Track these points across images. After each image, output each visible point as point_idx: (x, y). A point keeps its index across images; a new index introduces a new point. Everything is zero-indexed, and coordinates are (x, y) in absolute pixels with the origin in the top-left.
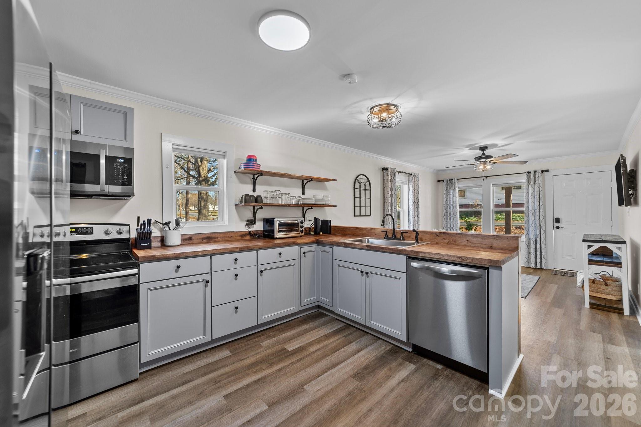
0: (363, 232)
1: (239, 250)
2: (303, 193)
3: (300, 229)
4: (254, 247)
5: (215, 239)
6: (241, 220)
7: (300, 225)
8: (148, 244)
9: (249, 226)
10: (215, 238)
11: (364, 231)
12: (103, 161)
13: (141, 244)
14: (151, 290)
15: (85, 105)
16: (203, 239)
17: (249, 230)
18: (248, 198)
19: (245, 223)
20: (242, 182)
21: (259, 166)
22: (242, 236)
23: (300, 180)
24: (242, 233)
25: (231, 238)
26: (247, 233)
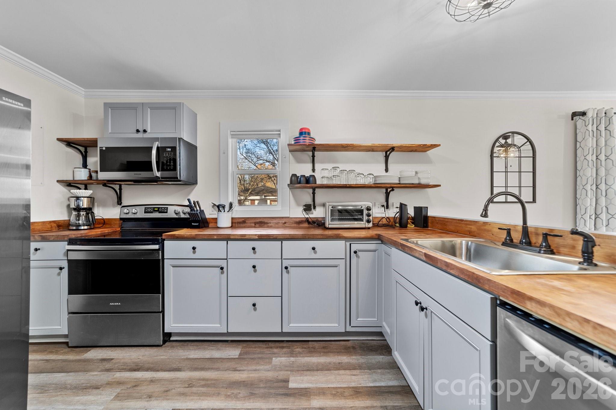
0: (471, 228)
1: (257, 238)
2: (387, 170)
3: (365, 218)
4: (277, 236)
5: (268, 225)
6: (298, 204)
7: (365, 212)
8: (198, 224)
9: (306, 211)
10: (267, 223)
11: (473, 227)
12: (154, 152)
13: (193, 224)
14: (173, 267)
15: (151, 108)
16: (255, 223)
17: (307, 216)
18: (294, 178)
19: (301, 208)
20: (299, 161)
21: (314, 140)
22: (299, 223)
23: (381, 153)
24: (298, 220)
25: (285, 224)
26: (304, 219)
